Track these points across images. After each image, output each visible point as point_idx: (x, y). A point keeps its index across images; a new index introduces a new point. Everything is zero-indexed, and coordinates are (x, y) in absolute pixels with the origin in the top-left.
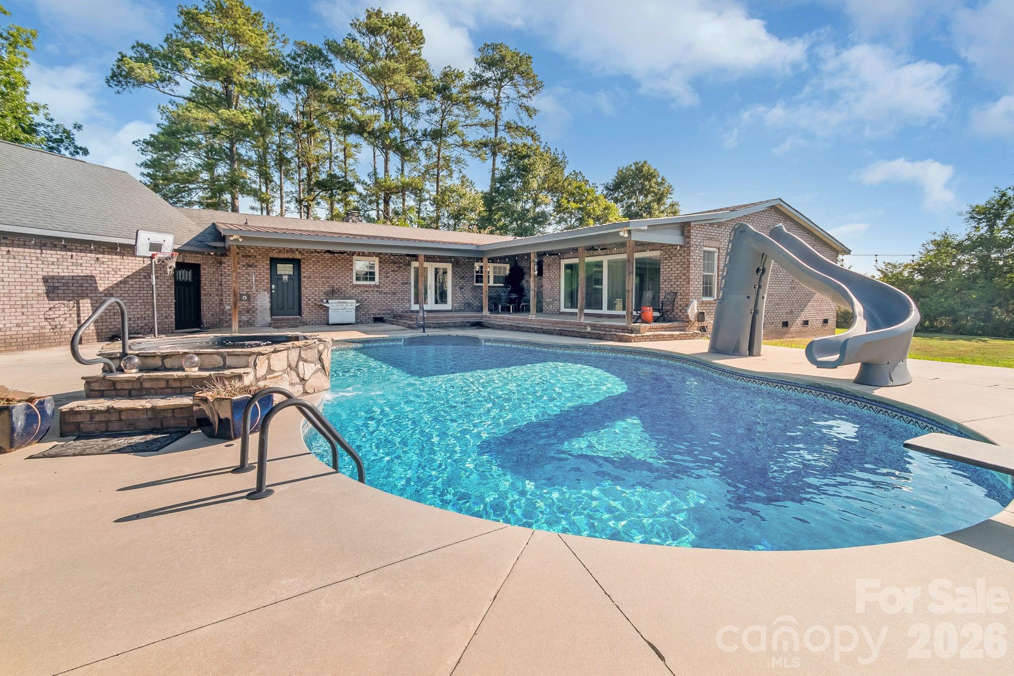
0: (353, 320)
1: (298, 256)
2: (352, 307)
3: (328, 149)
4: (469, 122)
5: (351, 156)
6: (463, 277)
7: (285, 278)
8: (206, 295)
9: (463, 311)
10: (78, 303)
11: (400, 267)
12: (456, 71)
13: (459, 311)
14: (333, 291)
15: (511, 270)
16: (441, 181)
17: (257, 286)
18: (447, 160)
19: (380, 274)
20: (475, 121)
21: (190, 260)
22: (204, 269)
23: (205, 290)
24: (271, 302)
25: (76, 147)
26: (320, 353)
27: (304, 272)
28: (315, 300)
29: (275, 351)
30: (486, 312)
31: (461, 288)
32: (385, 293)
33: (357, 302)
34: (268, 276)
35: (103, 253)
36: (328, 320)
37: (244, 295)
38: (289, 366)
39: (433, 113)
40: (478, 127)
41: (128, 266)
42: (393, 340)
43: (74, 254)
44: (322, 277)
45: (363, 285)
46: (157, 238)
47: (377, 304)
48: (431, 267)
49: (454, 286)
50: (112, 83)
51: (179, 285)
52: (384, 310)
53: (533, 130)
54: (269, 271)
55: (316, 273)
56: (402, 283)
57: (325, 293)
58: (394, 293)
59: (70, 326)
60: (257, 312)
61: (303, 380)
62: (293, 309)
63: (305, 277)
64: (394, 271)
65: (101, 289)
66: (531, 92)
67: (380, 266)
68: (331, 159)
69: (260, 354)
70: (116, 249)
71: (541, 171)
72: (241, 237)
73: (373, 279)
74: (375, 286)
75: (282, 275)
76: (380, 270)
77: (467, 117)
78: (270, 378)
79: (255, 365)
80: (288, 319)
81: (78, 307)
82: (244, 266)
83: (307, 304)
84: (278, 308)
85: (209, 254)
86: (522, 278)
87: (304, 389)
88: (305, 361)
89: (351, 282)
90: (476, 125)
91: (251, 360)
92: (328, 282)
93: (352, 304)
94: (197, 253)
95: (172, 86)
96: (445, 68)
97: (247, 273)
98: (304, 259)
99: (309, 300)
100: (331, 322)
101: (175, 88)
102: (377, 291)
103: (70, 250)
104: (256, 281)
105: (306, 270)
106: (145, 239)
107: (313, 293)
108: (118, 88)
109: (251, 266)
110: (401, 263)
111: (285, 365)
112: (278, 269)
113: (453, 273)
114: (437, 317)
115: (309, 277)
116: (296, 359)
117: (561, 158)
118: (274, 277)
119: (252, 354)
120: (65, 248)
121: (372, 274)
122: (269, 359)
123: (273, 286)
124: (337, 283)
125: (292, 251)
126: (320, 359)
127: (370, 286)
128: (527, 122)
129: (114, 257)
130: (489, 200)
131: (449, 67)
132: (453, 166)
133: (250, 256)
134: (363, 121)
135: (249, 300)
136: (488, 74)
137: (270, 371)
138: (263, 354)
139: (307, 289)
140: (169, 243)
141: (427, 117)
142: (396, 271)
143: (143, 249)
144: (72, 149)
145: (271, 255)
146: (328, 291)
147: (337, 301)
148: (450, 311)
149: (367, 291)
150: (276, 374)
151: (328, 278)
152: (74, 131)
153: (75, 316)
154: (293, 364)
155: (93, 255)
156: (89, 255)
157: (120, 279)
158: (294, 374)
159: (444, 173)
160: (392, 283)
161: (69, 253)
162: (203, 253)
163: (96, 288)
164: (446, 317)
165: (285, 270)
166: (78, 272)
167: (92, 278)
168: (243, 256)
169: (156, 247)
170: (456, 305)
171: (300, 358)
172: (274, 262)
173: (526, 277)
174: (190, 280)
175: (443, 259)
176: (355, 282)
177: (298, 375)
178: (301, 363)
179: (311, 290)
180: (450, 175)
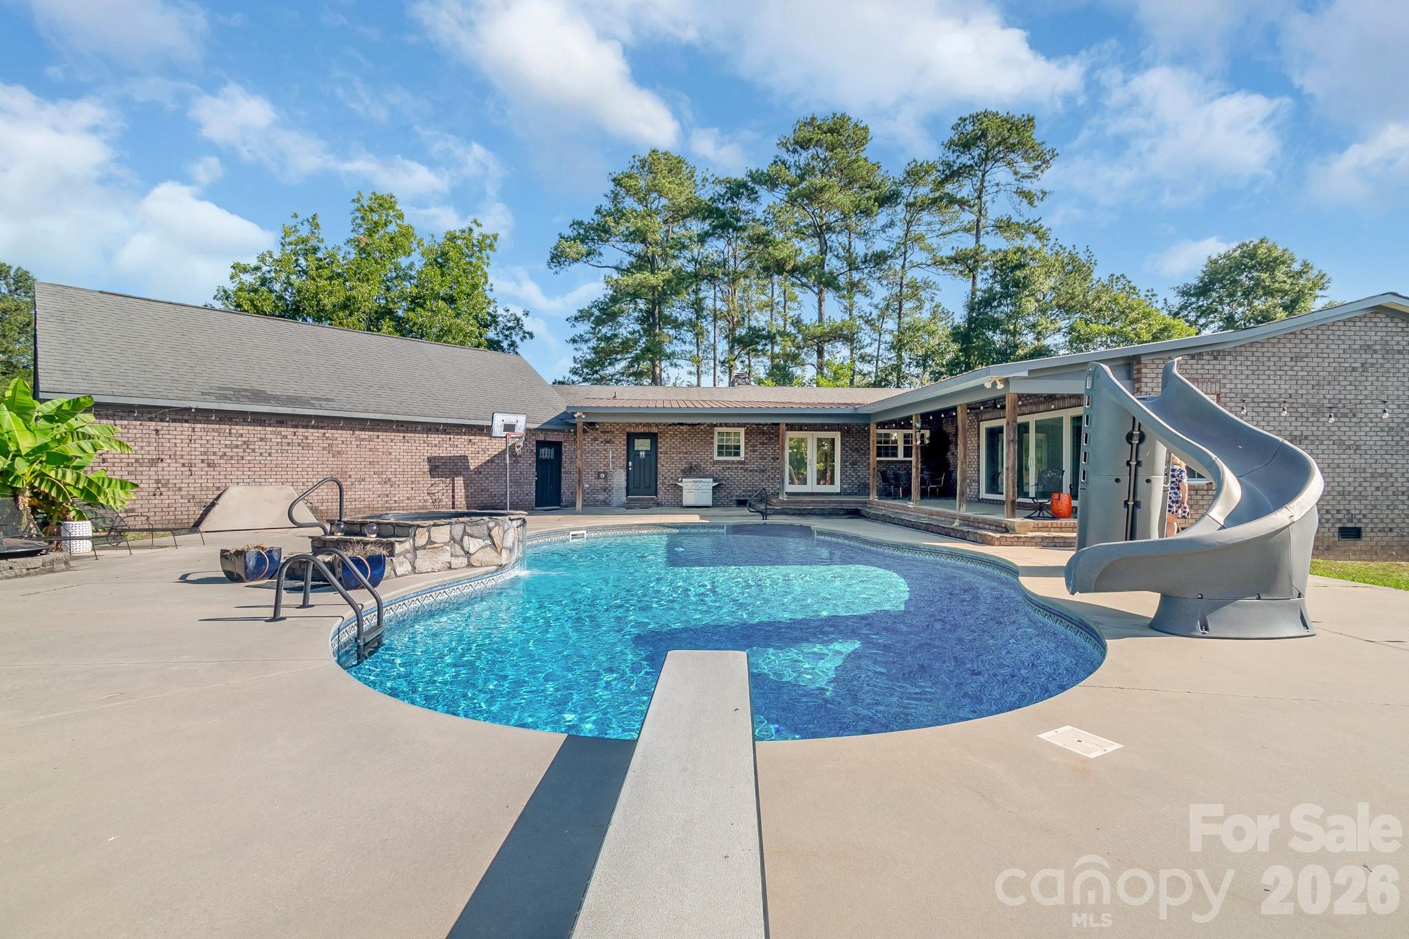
0: (710, 503)
1: (655, 430)
2: (707, 487)
3: (770, 295)
4: (946, 229)
5: (794, 299)
6: (856, 449)
7: (642, 454)
8: (566, 472)
9: (856, 494)
10: (453, 480)
11: (771, 439)
12: (925, 165)
13: (850, 494)
14: (691, 468)
15: (931, 438)
16: (906, 315)
17: (613, 463)
18: (914, 287)
19: (746, 448)
20: (954, 226)
21: (552, 438)
22: (565, 447)
23: (565, 468)
24: (628, 481)
25: (524, 332)
26: (490, 530)
27: (661, 448)
28: (672, 478)
29: (435, 525)
30: (873, 497)
31: (853, 464)
32: (751, 471)
33: (715, 481)
34: (625, 452)
35: (475, 435)
36: (681, 501)
37: (601, 473)
38: (452, 538)
39: (890, 227)
40: (960, 233)
41: (493, 447)
42: (713, 527)
43: (452, 437)
44: (680, 453)
45: (726, 462)
46: (510, 419)
47: (741, 483)
48: (811, 438)
49: (843, 461)
50: (552, 265)
51: (540, 463)
52: (750, 491)
53: (1037, 224)
54: (625, 447)
55: (674, 448)
56: (773, 459)
57: (682, 471)
58: (763, 471)
59: (447, 500)
60: (613, 491)
61: (467, 553)
62: (649, 488)
63: (661, 453)
64: (762, 444)
65: (472, 468)
66: (1036, 168)
67: (746, 438)
68: (772, 306)
69: (419, 526)
70: (483, 430)
71: (1045, 284)
72: (584, 413)
73: (737, 454)
74: (740, 462)
75: (639, 451)
76: (746, 443)
77: (943, 223)
78: (429, 548)
79: (415, 535)
80: (643, 499)
81: (453, 484)
82: (602, 442)
83: (663, 483)
84: (635, 488)
85: (570, 431)
86: (948, 450)
87: (469, 562)
88: (471, 536)
89: (711, 458)
90: (956, 231)
91: (411, 531)
92: (685, 458)
93: (709, 484)
94: (556, 431)
95: (597, 258)
96: (909, 164)
97: (605, 450)
98: (661, 433)
99: (666, 478)
100: (685, 503)
101: (601, 259)
102: (742, 469)
103: (449, 434)
104: (613, 458)
105: (663, 446)
106: (499, 421)
107: (669, 471)
108: (558, 269)
109: (608, 442)
110: (772, 433)
111: (447, 538)
112: (636, 444)
113: (842, 444)
114: (802, 502)
115: (666, 453)
116: (460, 533)
117: (1082, 257)
118: (631, 453)
119: (411, 526)
120: (445, 432)
121: (738, 447)
122: (429, 531)
123: (630, 464)
124: (694, 459)
125: (649, 425)
126: (490, 536)
127: (733, 462)
128: (1026, 213)
129: (484, 438)
130: (962, 337)
131: (915, 161)
132: (923, 294)
133: (608, 432)
134: (781, 259)
135: (606, 478)
136: (965, 159)
137: (430, 542)
138: (422, 527)
139: (663, 466)
140: (521, 422)
141: (883, 235)
142: (766, 444)
143: (498, 430)
144: (521, 334)
145: (628, 430)
146: (685, 468)
147: (692, 480)
148: (837, 494)
149: (729, 468)
150: (437, 545)
151: (686, 453)
152: (523, 318)
153: (450, 491)
154: (458, 538)
155: (467, 437)
156: (463, 437)
157: (488, 458)
158: (458, 547)
159: (907, 305)
160: (761, 459)
161: (448, 436)
162: (563, 431)
163: (468, 467)
164: (812, 502)
165: (642, 445)
166: (455, 452)
167: (465, 457)
168: (602, 432)
169: (509, 428)
170: (845, 486)
171: (465, 533)
172: (631, 437)
173: (952, 447)
174: (552, 457)
175: (831, 428)
176: (716, 458)
177: (462, 548)
178: (466, 538)
179: (667, 467)
180: (919, 308)
